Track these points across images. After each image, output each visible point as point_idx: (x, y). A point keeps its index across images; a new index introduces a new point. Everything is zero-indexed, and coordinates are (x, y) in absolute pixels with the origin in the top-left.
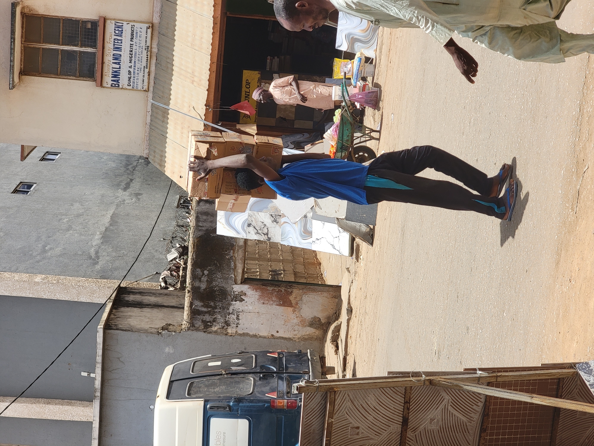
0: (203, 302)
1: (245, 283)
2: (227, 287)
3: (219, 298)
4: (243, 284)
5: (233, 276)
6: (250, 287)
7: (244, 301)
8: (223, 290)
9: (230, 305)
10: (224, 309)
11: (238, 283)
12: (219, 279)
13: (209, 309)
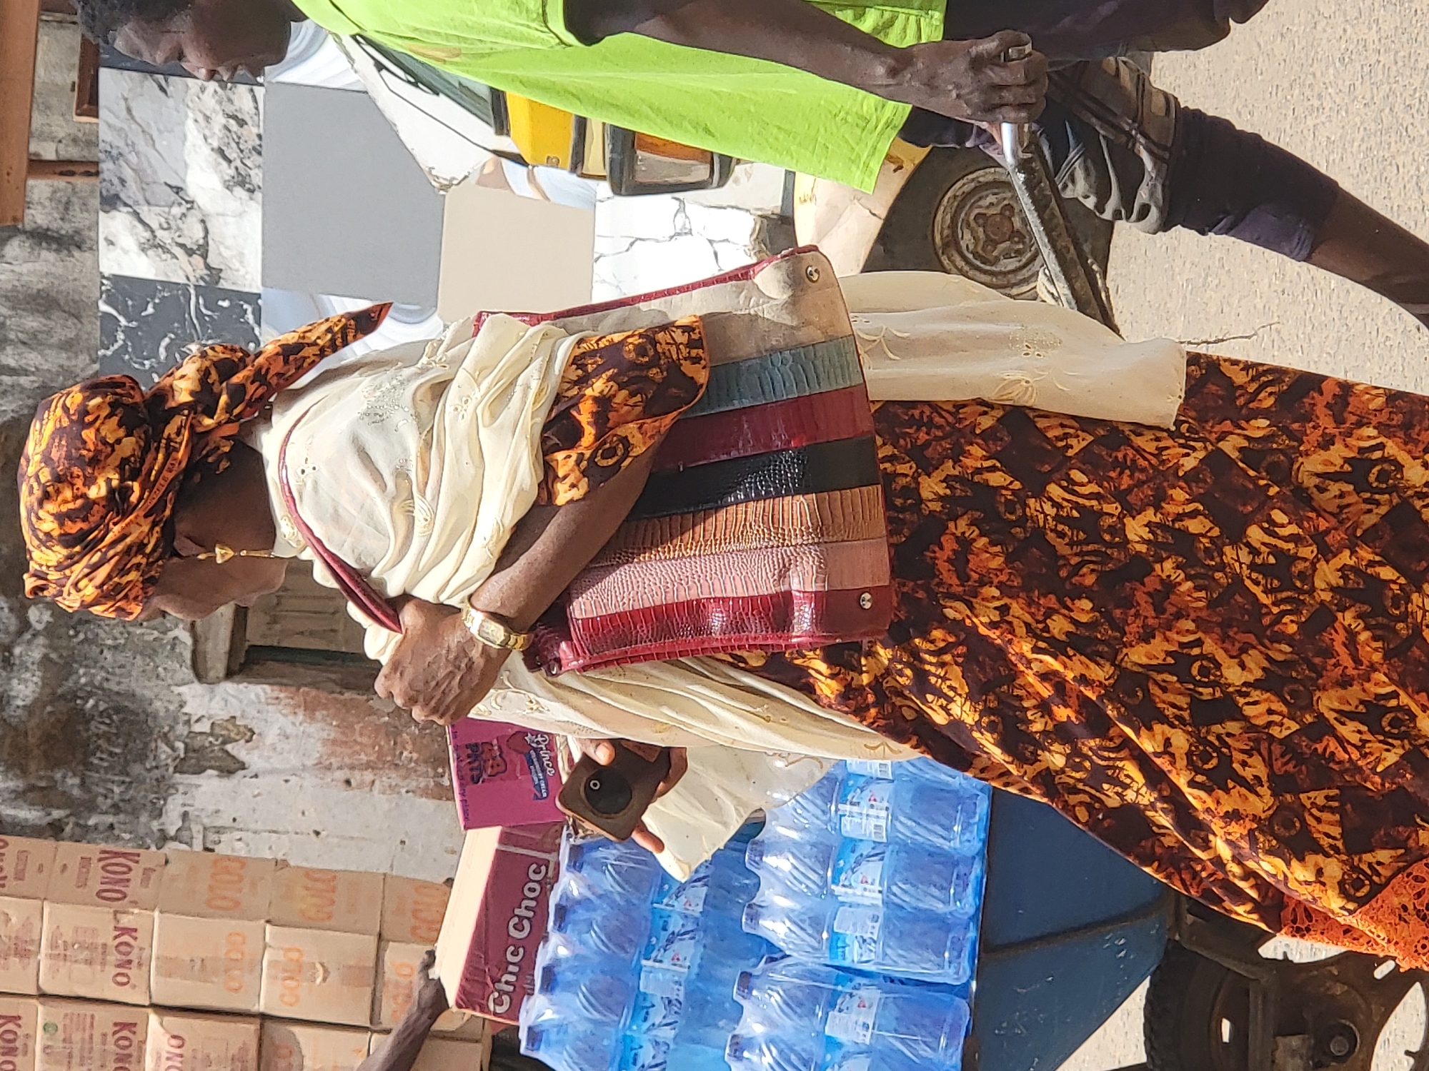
0: (24, 772)
1: (248, 676)
2: (148, 693)
3: (111, 754)
4: (237, 678)
5: (186, 638)
6: (276, 694)
7: (241, 773)
8: (133, 712)
9: (163, 788)
10: (135, 813)
11: (212, 674)
12: (107, 653)
13: (57, 814)
